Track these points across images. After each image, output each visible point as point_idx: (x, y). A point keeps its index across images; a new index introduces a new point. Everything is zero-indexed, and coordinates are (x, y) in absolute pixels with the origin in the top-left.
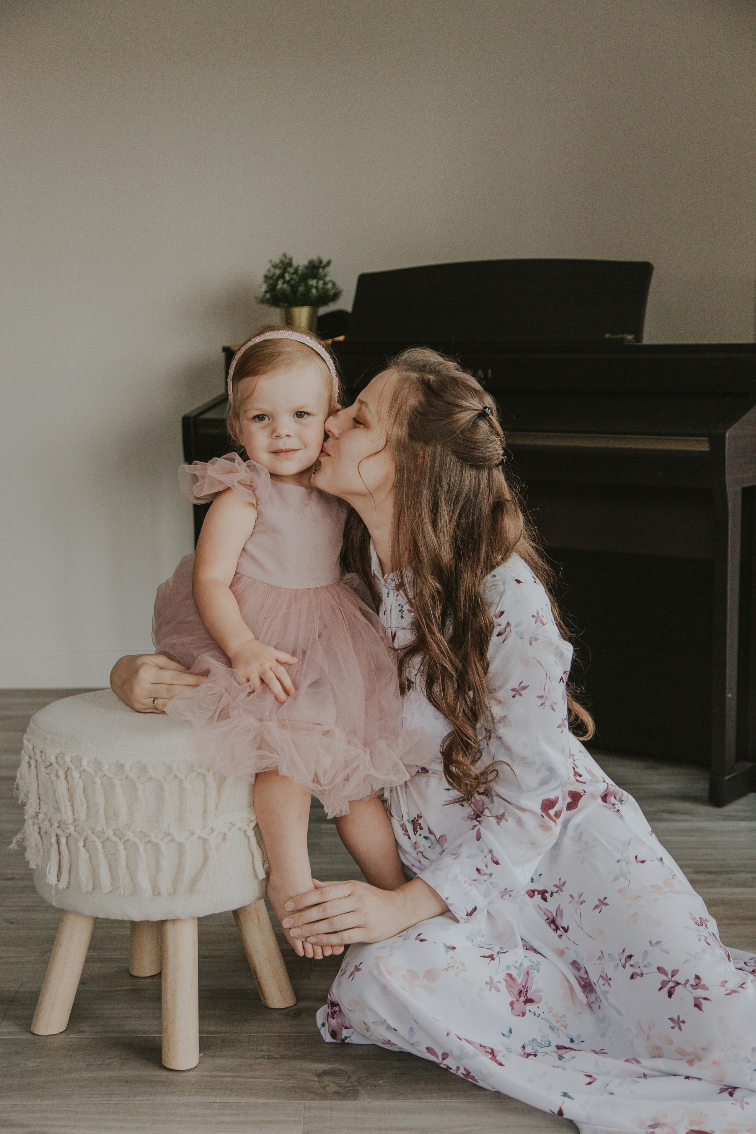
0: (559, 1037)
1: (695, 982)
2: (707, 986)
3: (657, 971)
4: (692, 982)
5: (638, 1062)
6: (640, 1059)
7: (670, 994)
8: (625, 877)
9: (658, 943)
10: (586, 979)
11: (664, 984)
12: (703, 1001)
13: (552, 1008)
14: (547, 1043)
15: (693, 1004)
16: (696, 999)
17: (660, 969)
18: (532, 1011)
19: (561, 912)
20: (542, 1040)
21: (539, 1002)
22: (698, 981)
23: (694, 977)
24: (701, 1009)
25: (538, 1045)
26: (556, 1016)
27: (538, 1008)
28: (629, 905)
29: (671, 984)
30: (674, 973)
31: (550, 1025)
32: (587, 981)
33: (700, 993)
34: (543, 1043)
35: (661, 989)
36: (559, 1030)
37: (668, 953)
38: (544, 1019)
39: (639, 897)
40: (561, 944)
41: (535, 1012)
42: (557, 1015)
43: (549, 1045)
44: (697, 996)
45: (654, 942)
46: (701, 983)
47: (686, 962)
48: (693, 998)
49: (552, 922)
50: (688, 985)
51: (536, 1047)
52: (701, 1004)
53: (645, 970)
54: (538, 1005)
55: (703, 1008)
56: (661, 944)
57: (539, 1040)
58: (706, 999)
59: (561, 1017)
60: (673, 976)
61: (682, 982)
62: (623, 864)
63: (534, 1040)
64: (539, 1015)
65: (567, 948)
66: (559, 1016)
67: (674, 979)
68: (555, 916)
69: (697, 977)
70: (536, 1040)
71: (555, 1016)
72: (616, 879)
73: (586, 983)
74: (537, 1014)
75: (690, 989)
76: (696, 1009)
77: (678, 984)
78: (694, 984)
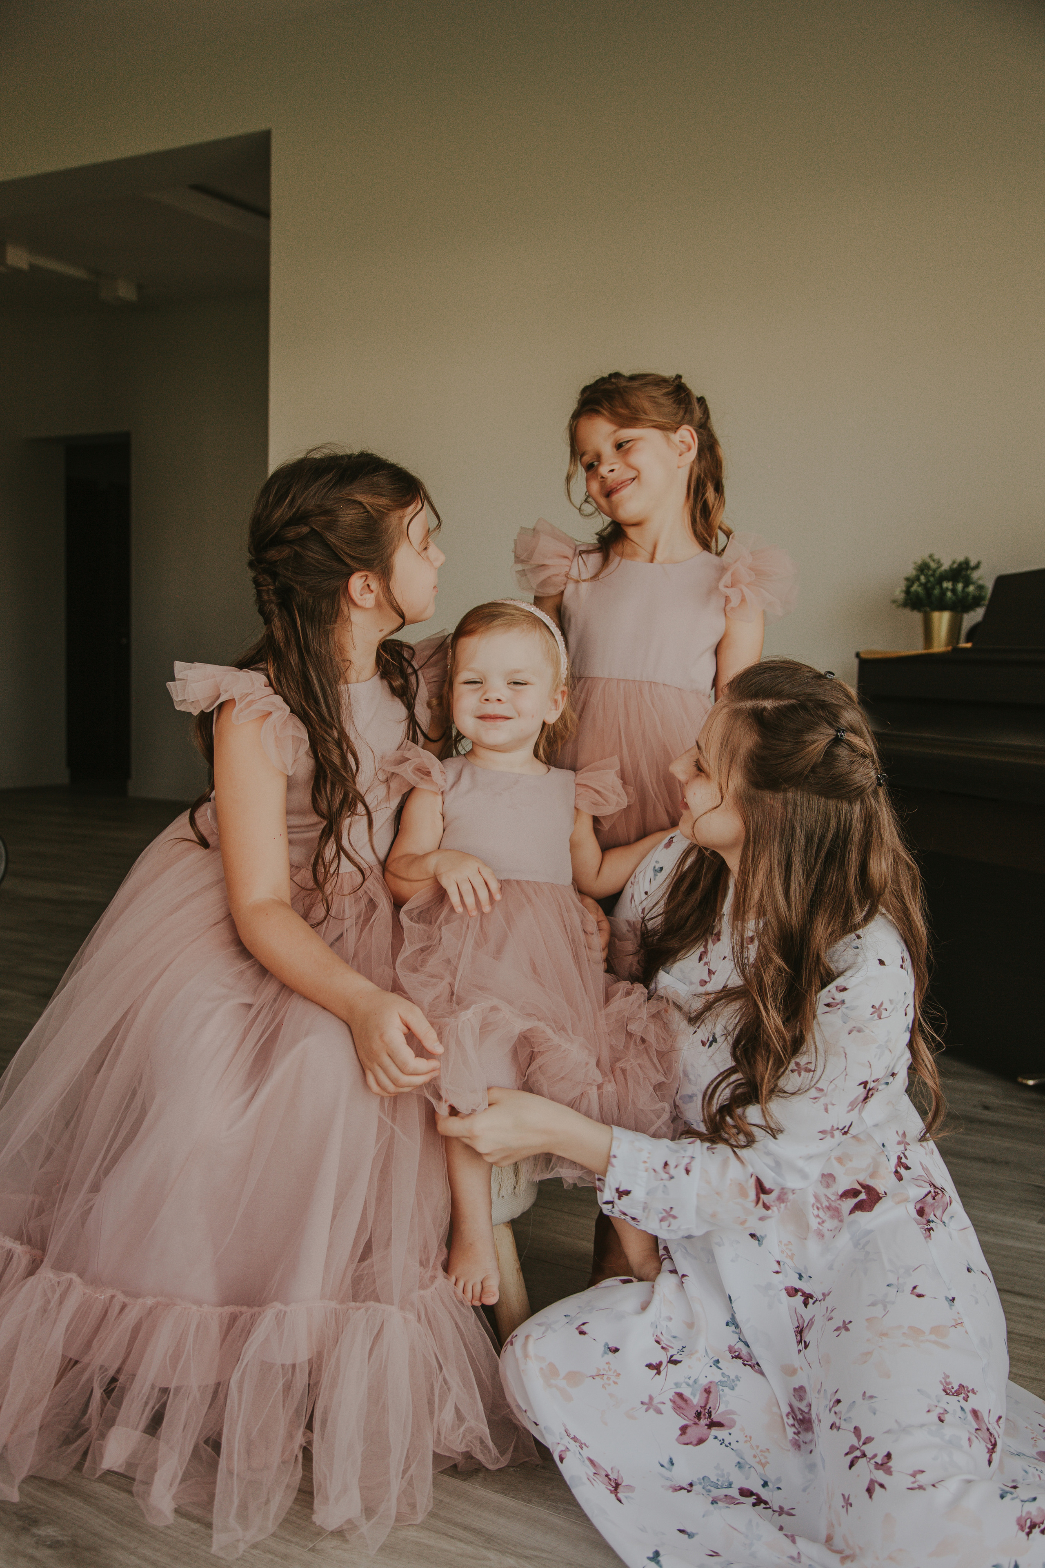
0: (747, 1479)
1: (882, 1460)
2: (892, 1469)
3: (853, 1430)
4: (879, 1460)
5: (794, 1541)
6: (797, 1538)
7: (852, 1465)
8: (885, 1307)
9: (871, 1397)
10: (806, 1413)
11: (853, 1449)
12: (877, 1487)
13: (751, 1437)
14: (726, 1484)
15: (866, 1487)
16: (872, 1482)
17: (857, 1431)
18: (720, 1438)
19: (813, 1323)
20: (718, 1480)
21: (731, 1427)
22: (886, 1460)
23: (886, 1453)
24: (871, 1497)
25: (712, 1484)
26: (755, 1448)
27: (730, 1434)
28: (868, 1340)
29: (858, 1453)
30: (869, 1440)
31: (739, 1460)
32: (806, 1416)
33: (880, 1476)
34: (720, 1483)
35: (847, 1454)
36: (752, 1469)
37: (875, 1414)
38: (735, 1451)
39: (885, 1334)
40: (797, 1360)
41: (723, 1440)
42: (758, 1447)
43: (730, 1486)
44: (874, 1479)
45: (867, 1395)
46: (889, 1464)
47: (888, 1432)
48: (869, 1480)
49: (800, 1331)
50: (872, 1461)
51: (709, 1487)
52: (874, 1490)
53: (843, 1425)
54: (730, 1431)
55: (874, 1496)
56: (874, 1400)
57: (714, 1479)
58: (882, 1486)
59: (761, 1451)
60: (864, 1444)
61: (869, 1454)
62: (892, 1290)
63: (706, 1479)
64: (730, 1444)
65: (801, 1368)
66: (760, 1449)
67: (864, 1448)
68: (805, 1325)
69: (889, 1456)
70: (709, 1479)
71: (753, 1448)
72: (873, 1304)
73: (804, 1417)
74: (726, 1442)
75: (872, 1467)
76: (866, 1494)
77: (864, 1455)
78: (880, 1462)
